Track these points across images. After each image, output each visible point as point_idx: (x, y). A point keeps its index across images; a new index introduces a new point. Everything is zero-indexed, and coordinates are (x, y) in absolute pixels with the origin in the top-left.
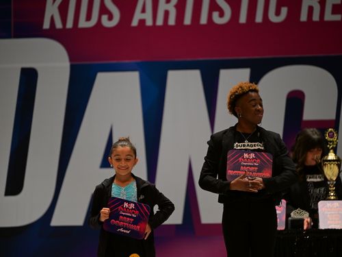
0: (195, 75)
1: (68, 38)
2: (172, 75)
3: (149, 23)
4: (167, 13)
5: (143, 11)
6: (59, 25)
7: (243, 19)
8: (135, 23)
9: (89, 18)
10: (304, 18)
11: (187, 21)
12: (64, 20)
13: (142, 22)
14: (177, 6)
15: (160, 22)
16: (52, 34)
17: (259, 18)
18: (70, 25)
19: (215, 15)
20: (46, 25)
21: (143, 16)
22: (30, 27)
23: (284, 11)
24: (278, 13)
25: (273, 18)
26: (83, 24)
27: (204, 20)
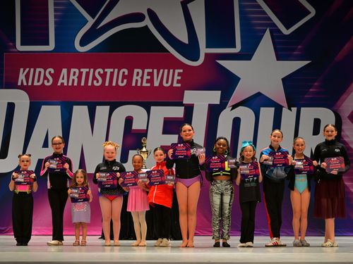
0: (86, 108)
1: (29, 90)
2: (75, 108)
3: (66, 84)
4: (73, 80)
5: (63, 79)
6: (25, 84)
7: (107, 84)
8: (59, 84)
9: (38, 81)
10: (134, 84)
11: (83, 84)
12: (27, 82)
13: (62, 84)
14: (78, 77)
15: (70, 84)
16: (22, 87)
17: (114, 84)
18: (30, 84)
19: (95, 82)
20: (19, 84)
21: (63, 81)
22: (12, 84)
23: (125, 81)
24: (122, 82)
25: (120, 84)
26: (36, 83)
27: (90, 84)
